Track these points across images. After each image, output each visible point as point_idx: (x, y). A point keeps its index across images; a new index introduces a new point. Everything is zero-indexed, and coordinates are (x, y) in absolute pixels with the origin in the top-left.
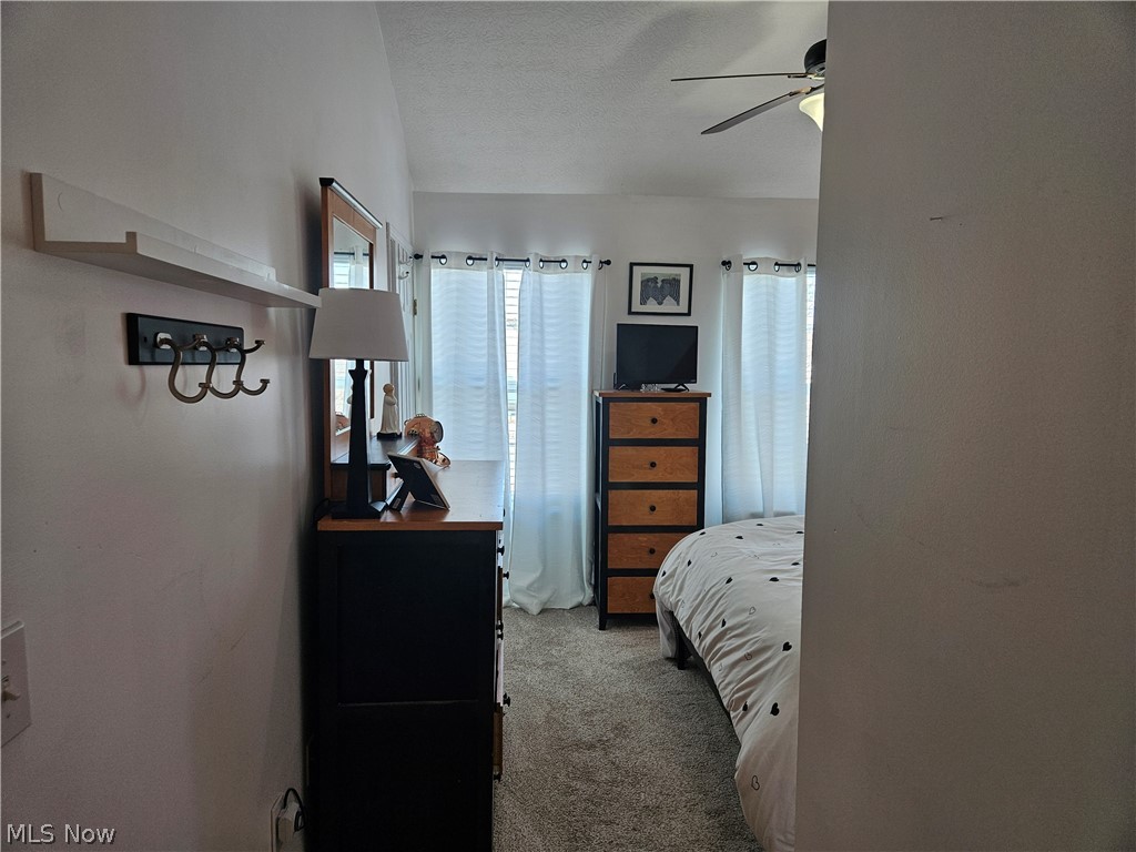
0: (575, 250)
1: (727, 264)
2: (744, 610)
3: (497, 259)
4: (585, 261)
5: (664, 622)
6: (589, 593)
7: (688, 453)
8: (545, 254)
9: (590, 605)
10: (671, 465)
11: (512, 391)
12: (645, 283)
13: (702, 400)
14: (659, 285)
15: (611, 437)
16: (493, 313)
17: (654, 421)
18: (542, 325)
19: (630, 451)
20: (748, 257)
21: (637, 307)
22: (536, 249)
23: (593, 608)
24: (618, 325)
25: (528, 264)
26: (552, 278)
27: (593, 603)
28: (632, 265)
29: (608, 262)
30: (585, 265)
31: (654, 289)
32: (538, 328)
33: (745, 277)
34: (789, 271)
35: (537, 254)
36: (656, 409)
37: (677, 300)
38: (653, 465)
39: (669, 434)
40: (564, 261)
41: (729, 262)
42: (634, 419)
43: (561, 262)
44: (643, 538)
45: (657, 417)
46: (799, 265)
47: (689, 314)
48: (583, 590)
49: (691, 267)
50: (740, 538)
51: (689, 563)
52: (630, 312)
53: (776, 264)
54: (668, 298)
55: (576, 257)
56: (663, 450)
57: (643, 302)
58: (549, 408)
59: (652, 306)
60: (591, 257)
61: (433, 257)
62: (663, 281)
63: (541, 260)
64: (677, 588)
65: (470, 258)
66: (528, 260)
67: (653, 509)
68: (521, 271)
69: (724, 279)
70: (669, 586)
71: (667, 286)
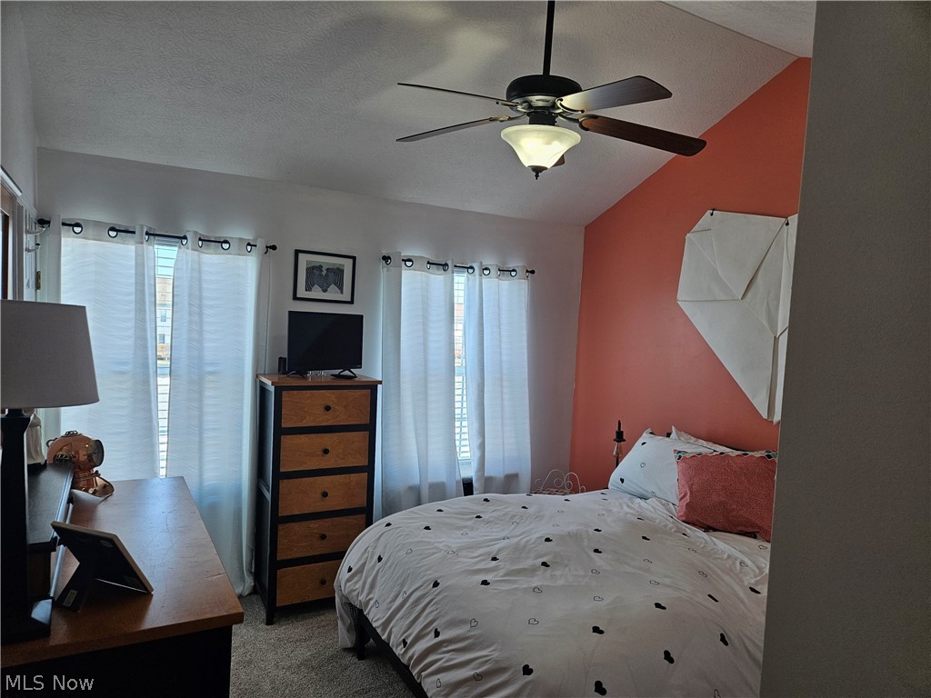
0: (238, 232)
1: (386, 258)
2: (462, 622)
3: (147, 233)
4: (249, 244)
5: (345, 615)
6: (249, 582)
7: (359, 438)
8: (203, 232)
9: (249, 594)
10: (342, 449)
11: (163, 375)
12: (312, 270)
13: (372, 387)
14: (324, 273)
15: (283, 425)
16: (143, 292)
17: (328, 408)
18: (200, 307)
19: (303, 439)
20: (406, 253)
21: (302, 293)
22: (193, 227)
23: (254, 598)
24: (290, 312)
25: (184, 242)
26: (212, 260)
27: (254, 591)
28: (297, 252)
29: (274, 248)
30: (249, 248)
31: (319, 276)
32: (195, 309)
33: (403, 272)
34: (438, 269)
35: (196, 233)
36: (330, 397)
37: (341, 288)
38: (326, 452)
39: (343, 420)
40: (226, 242)
41: (389, 258)
42: (307, 408)
43: (222, 242)
44: (315, 525)
45: (330, 404)
46: (446, 265)
47: (352, 302)
48: (242, 579)
49: (354, 258)
50: (427, 528)
51: (380, 559)
52: (295, 298)
53: (428, 263)
54: (333, 286)
55: (240, 239)
56: (335, 437)
57: (308, 288)
58: (207, 393)
59: (317, 293)
60: (255, 239)
61: (64, 224)
62: (327, 270)
63: (200, 239)
64: (367, 586)
65: (112, 229)
66: (185, 238)
67: (325, 495)
68: (176, 249)
69: (384, 272)
70: (356, 583)
71: (331, 275)
